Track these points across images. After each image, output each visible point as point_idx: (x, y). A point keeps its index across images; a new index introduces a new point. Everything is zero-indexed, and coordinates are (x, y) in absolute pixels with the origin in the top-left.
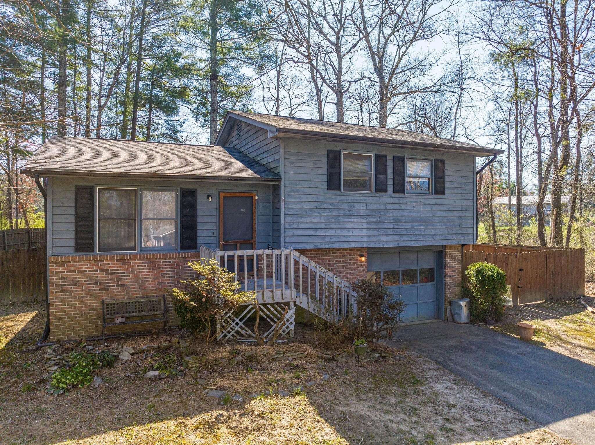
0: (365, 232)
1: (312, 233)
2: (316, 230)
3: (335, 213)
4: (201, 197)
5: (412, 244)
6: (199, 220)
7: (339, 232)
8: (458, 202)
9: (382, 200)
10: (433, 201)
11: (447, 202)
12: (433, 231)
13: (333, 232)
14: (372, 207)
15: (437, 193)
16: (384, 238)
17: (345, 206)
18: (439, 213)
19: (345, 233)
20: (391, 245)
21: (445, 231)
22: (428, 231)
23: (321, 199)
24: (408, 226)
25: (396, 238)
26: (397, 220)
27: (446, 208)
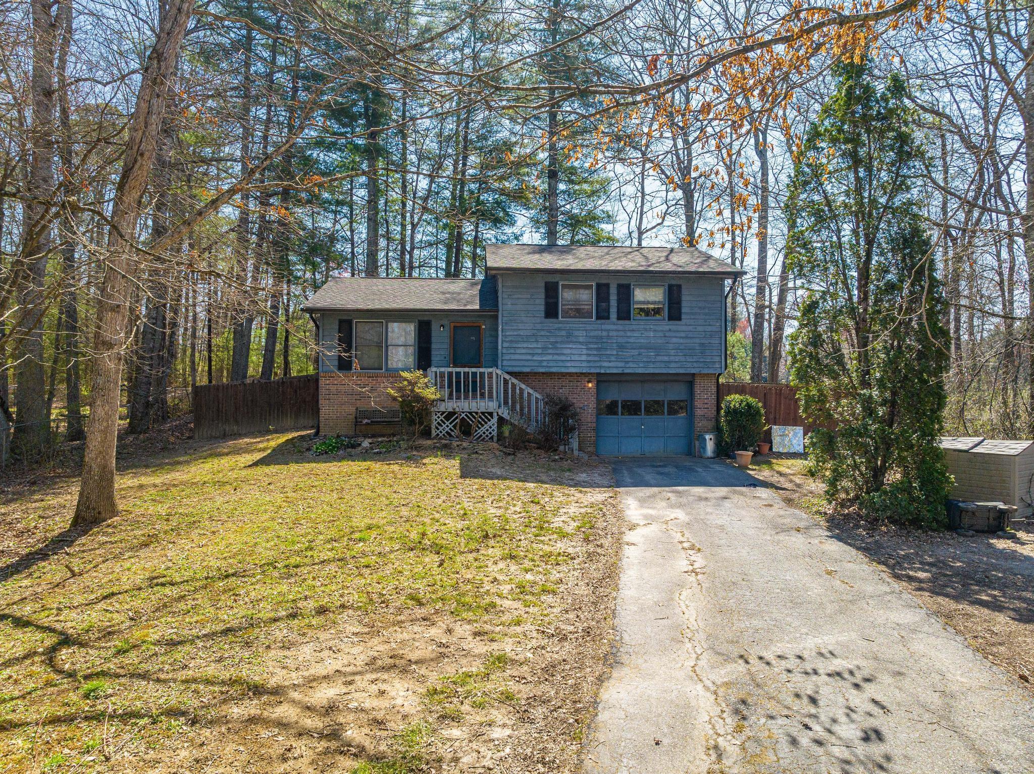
0: (584, 358)
1: (529, 357)
2: (533, 355)
3: (552, 340)
4: (435, 327)
5: (640, 371)
6: (434, 346)
7: (556, 357)
8: (700, 329)
9: (603, 327)
10: (667, 328)
11: (684, 328)
12: (666, 359)
13: (550, 357)
14: (592, 334)
15: (671, 318)
16: (606, 364)
17: (564, 333)
18: (674, 340)
19: (563, 358)
20: (615, 371)
21: (683, 359)
22: (659, 358)
23: (539, 326)
24: (635, 352)
25: (622, 364)
26: (621, 347)
27: (683, 335)
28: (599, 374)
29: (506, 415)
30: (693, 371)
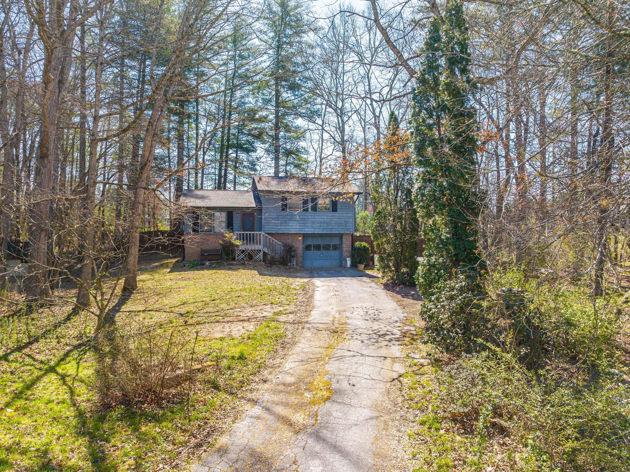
0: (298, 227)
1: (275, 227)
2: (277, 226)
3: (284, 220)
4: (234, 214)
5: (321, 232)
6: (234, 222)
7: (286, 227)
8: (344, 215)
9: (306, 214)
10: (331, 215)
11: (338, 215)
12: (331, 227)
13: (284, 227)
14: (302, 217)
15: (333, 211)
16: (307, 230)
17: (289, 217)
18: (334, 220)
19: (289, 227)
20: (310, 232)
21: (337, 227)
22: (328, 227)
23: (279, 214)
24: (318, 225)
25: (313, 230)
26: (313, 223)
27: (338, 217)
28: (304, 234)
29: (266, 251)
30: (342, 232)
